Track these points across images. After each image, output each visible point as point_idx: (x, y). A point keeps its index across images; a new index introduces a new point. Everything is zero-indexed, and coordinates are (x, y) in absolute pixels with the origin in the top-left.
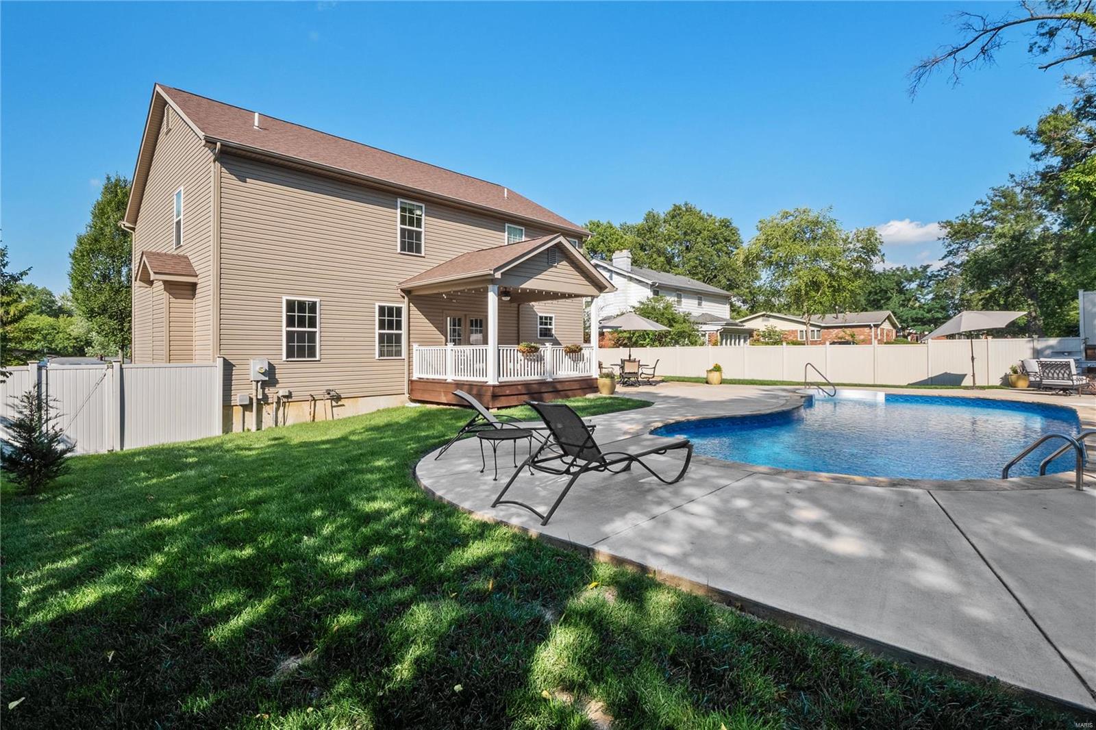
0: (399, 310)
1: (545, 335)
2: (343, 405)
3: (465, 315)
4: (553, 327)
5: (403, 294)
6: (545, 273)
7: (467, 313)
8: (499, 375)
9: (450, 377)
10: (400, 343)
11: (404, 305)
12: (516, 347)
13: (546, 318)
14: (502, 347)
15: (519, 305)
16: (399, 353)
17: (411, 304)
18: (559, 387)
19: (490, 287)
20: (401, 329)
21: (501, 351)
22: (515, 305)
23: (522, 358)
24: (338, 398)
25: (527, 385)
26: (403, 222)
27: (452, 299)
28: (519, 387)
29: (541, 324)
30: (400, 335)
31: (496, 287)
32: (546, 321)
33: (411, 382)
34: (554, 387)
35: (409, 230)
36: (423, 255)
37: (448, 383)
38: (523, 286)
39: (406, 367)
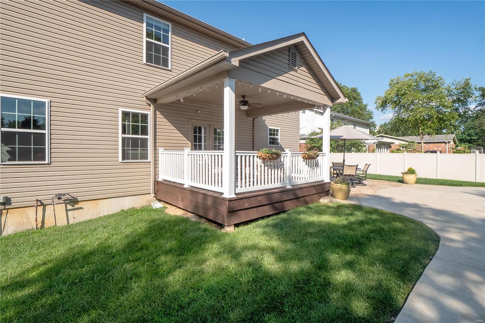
0: (145, 117)
1: (273, 143)
2: (82, 208)
3: (210, 125)
4: (279, 137)
5: (149, 103)
6: (286, 75)
7: (211, 123)
8: (236, 186)
9: (187, 183)
10: (147, 147)
11: (150, 112)
12: (256, 153)
13: (274, 130)
14: (240, 153)
15: (254, 119)
16: (145, 156)
17: (158, 113)
18: (300, 194)
19: (227, 81)
20: (147, 134)
21: (239, 158)
22: (251, 119)
23: (263, 165)
24: (74, 201)
25: (268, 194)
26: (149, 35)
27: (197, 111)
28: (259, 198)
29: (270, 134)
30: (147, 139)
31: (233, 82)
32: (273, 132)
33: (157, 183)
34: (295, 194)
35: (155, 44)
36: (170, 68)
37: (184, 189)
38: (265, 85)
39: (152, 169)
